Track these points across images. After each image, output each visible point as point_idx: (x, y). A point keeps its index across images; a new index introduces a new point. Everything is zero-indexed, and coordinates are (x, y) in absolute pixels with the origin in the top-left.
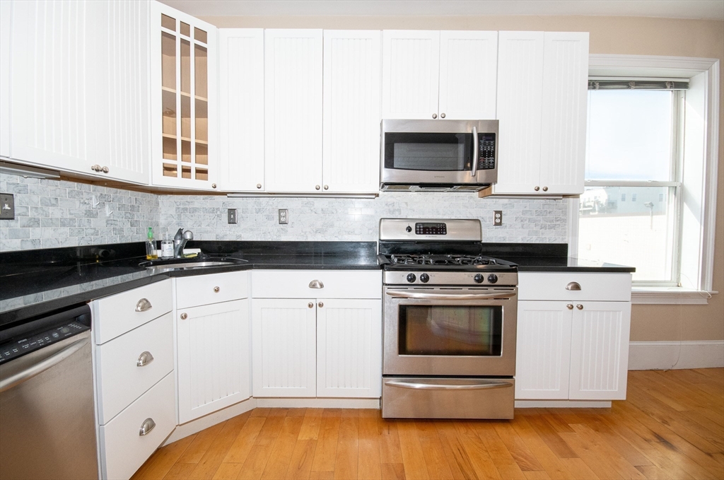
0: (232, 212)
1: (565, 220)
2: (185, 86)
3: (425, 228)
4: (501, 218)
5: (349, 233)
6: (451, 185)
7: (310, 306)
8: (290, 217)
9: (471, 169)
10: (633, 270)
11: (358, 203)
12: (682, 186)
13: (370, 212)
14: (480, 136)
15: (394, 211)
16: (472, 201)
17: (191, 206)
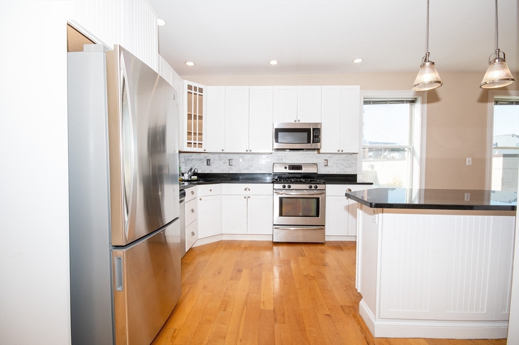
0: (208, 161)
1: (356, 164)
2: (195, 111)
3: (293, 167)
4: (327, 163)
5: (260, 170)
6: (303, 149)
7: (245, 198)
8: (234, 163)
9: (310, 143)
10: (372, 184)
11: (264, 156)
12: (413, 148)
13: (269, 160)
14: (314, 129)
15: (280, 159)
16: (314, 155)
17: (191, 158)
